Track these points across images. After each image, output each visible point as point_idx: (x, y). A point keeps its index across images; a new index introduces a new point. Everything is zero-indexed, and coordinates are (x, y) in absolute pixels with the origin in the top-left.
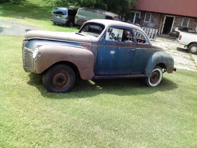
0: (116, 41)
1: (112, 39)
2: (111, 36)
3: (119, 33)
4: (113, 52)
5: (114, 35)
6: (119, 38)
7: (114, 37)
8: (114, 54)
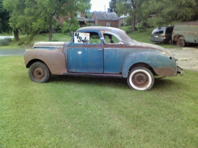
0: (84, 43)
1: (80, 42)
2: (79, 39)
3: (86, 36)
4: (80, 53)
5: (82, 38)
6: (86, 40)
7: (82, 40)
8: (82, 54)
